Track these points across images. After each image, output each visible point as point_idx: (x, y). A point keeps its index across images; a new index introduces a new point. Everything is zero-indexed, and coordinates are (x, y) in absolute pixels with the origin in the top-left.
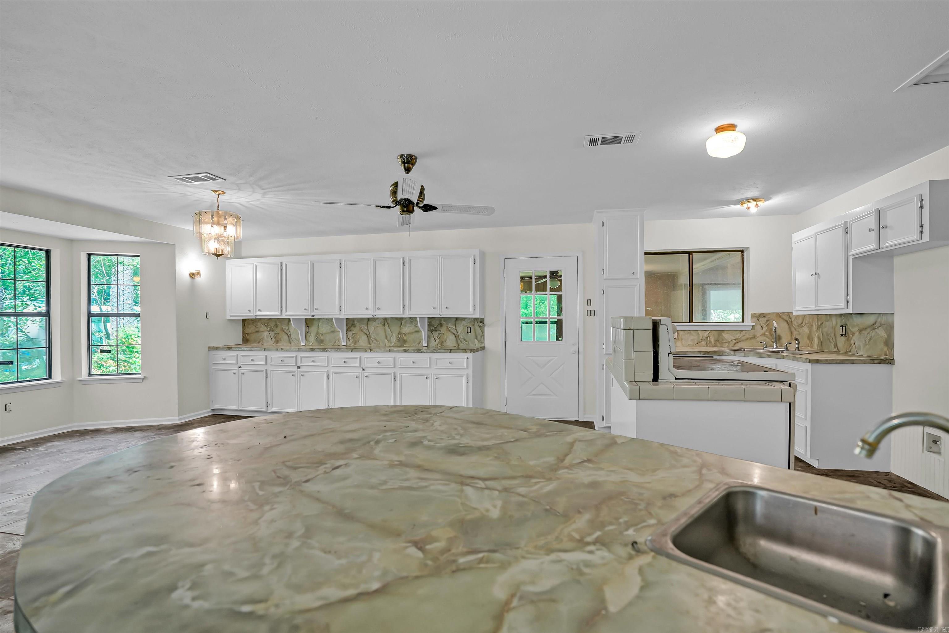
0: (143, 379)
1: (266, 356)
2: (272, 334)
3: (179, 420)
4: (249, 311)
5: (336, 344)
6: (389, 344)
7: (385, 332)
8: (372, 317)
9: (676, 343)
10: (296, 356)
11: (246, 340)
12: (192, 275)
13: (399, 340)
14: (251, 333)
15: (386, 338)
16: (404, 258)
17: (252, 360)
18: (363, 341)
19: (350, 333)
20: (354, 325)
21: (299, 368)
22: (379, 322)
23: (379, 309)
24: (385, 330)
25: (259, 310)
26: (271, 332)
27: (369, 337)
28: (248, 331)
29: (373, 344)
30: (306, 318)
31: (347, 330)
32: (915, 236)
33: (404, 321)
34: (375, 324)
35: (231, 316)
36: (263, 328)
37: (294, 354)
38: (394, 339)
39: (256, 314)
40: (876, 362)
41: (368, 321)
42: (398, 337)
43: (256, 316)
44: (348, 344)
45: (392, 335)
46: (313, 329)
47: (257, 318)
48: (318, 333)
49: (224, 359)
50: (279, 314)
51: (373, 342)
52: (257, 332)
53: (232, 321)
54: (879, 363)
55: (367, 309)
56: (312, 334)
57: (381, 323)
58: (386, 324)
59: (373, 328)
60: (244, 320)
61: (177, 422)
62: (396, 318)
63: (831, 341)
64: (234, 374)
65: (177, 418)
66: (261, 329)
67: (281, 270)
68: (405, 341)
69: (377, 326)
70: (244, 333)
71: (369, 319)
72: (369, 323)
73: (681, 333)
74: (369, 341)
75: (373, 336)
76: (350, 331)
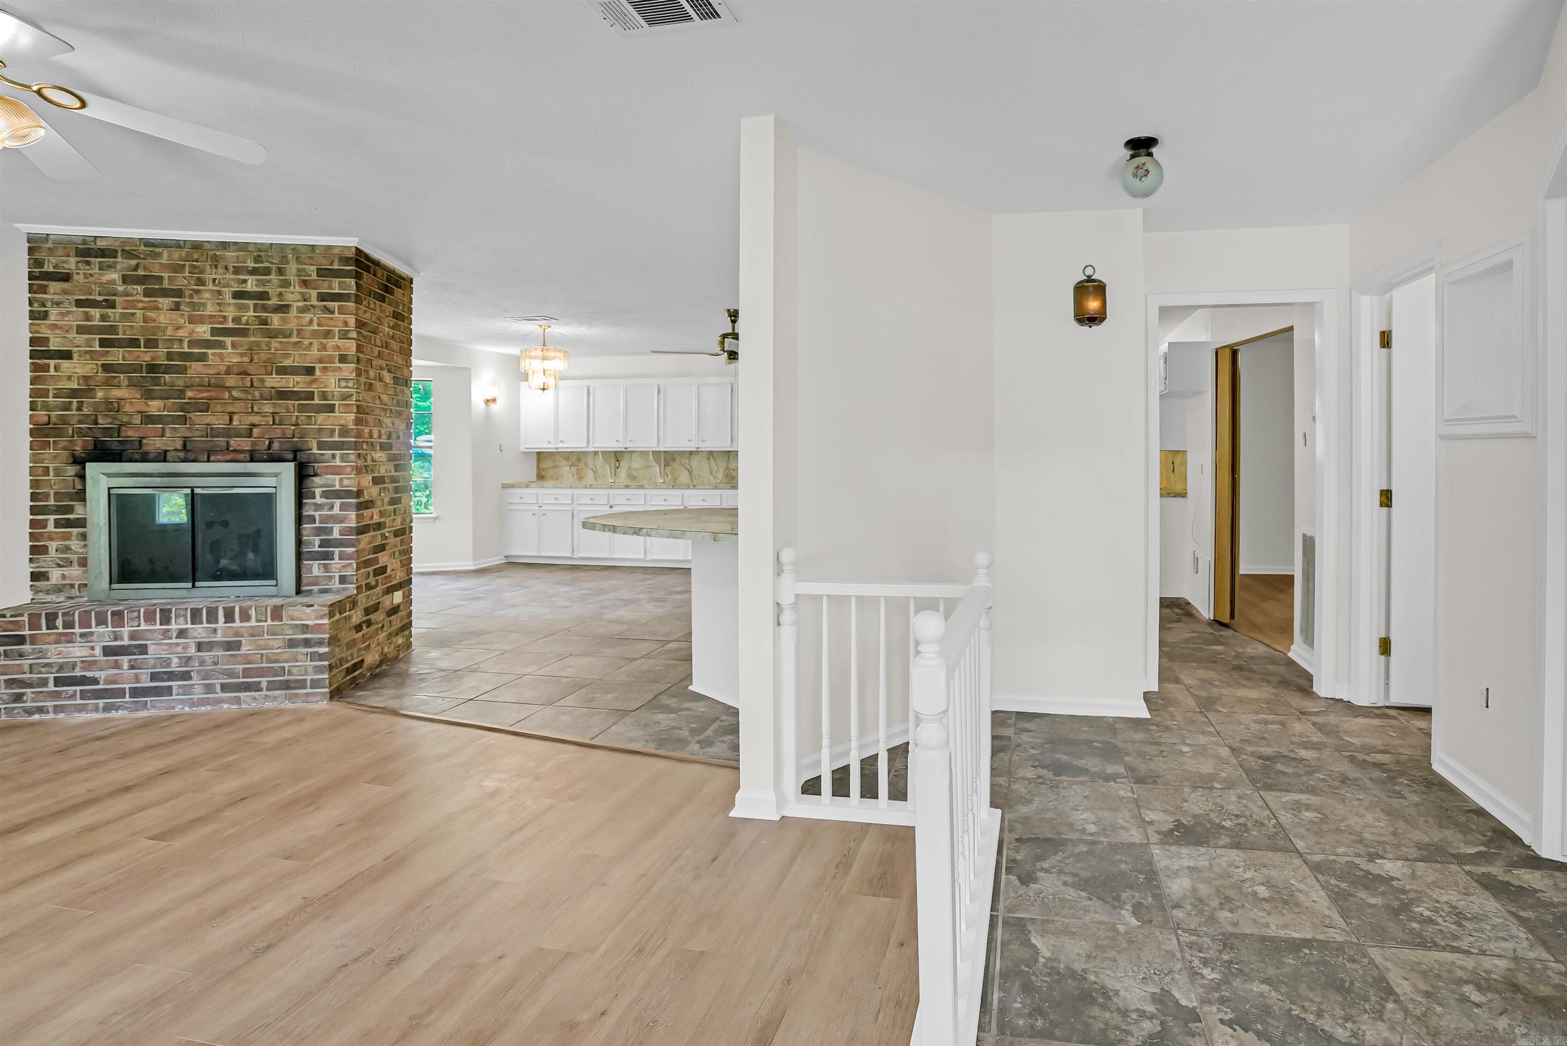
0: (435, 519)
1: (573, 494)
2: (574, 469)
3: (474, 565)
4: (549, 442)
5: (652, 481)
6: (715, 481)
7: (710, 468)
8: (695, 450)
10: (608, 495)
11: (541, 477)
12: (487, 401)
13: (726, 476)
14: (547, 469)
15: (711, 473)
16: (732, 384)
17: (556, 499)
18: (684, 477)
19: (669, 469)
20: (674, 460)
21: (611, 507)
23: (703, 441)
24: (710, 464)
25: (562, 441)
26: (572, 468)
27: (690, 472)
28: (544, 465)
29: (695, 481)
30: (615, 452)
31: (665, 465)
33: (732, 455)
34: (698, 457)
35: (525, 448)
36: (562, 462)
37: (605, 492)
38: (720, 475)
39: (558, 446)
40: (1172, 495)
42: (725, 472)
43: (557, 448)
44: (666, 481)
45: (718, 471)
46: (624, 464)
47: (559, 450)
48: (629, 469)
49: (521, 498)
50: (585, 446)
51: (695, 478)
52: (555, 467)
53: (526, 454)
54: (1175, 497)
55: (689, 441)
56: (622, 470)
57: (705, 457)
58: (711, 458)
59: (696, 462)
60: (538, 453)
61: (472, 568)
62: (723, 452)
64: (534, 514)
65: (472, 563)
66: (560, 464)
67: (588, 395)
68: (733, 478)
69: (701, 461)
70: (538, 468)
71: (691, 452)
72: (691, 456)
74: (691, 477)
75: (695, 472)
76: (669, 466)
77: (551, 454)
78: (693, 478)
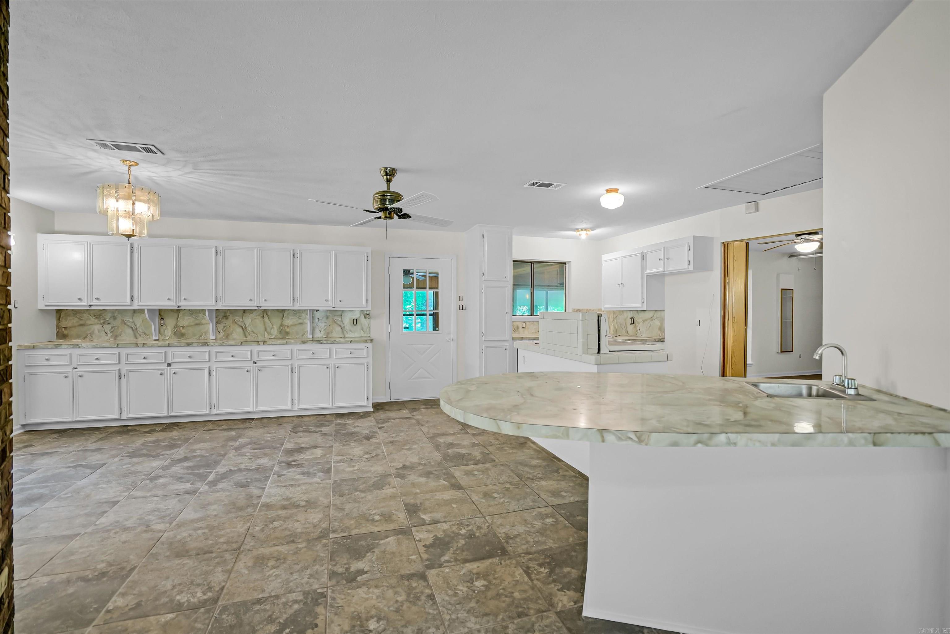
1: (119, 353)
2: (107, 328)
4: (80, 299)
5: (202, 337)
6: (269, 337)
7: (265, 324)
9: (524, 331)
11: (62, 335)
13: (281, 332)
14: (70, 327)
15: (266, 330)
16: (294, 250)
17: (97, 359)
18: (237, 333)
19: (221, 327)
20: (226, 317)
21: (169, 365)
22: (258, 314)
23: (265, 300)
24: (264, 322)
25: (97, 299)
26: (105, 326)
27: (244, 329)
28: (66, 324)
29: (249, 337)
30: (159, 309)
31: (217, 323)
32: (686, 266)
33: (286, 313)
35: (46, 306)
36: (92, 320)
37: (163, 350)
38: (275, 332)
41: (244, 312)
42: (280, 329)
43: (90, 306)
44: (218, 338)
45: (273, 328)
46: (170, 322)
47: (92, 308)
48: (176, 326)
49: (47, 360)
50: (129, 303)
51: (249, 334)
52: (83, 325)
53: (46, 312)
55: (251, 300)
56: (168, 327)
57: (259, 315)
58: (265, 316)
59: (250, 320)
60: (59, 311)
62: (278, 310)
63: (623, 328)
64: (66, 377)
66: (88, 322)
67: (132, 252)
68: (288, 333)
69: (255, 318)
70: (58, 326)
71: (244, 311)
72: (245, 315)
73: (527, 323)
74: (244, 333)
75: (249, 329)
76: (221, 323)
77: (76, 312)
78: (247, 334)
